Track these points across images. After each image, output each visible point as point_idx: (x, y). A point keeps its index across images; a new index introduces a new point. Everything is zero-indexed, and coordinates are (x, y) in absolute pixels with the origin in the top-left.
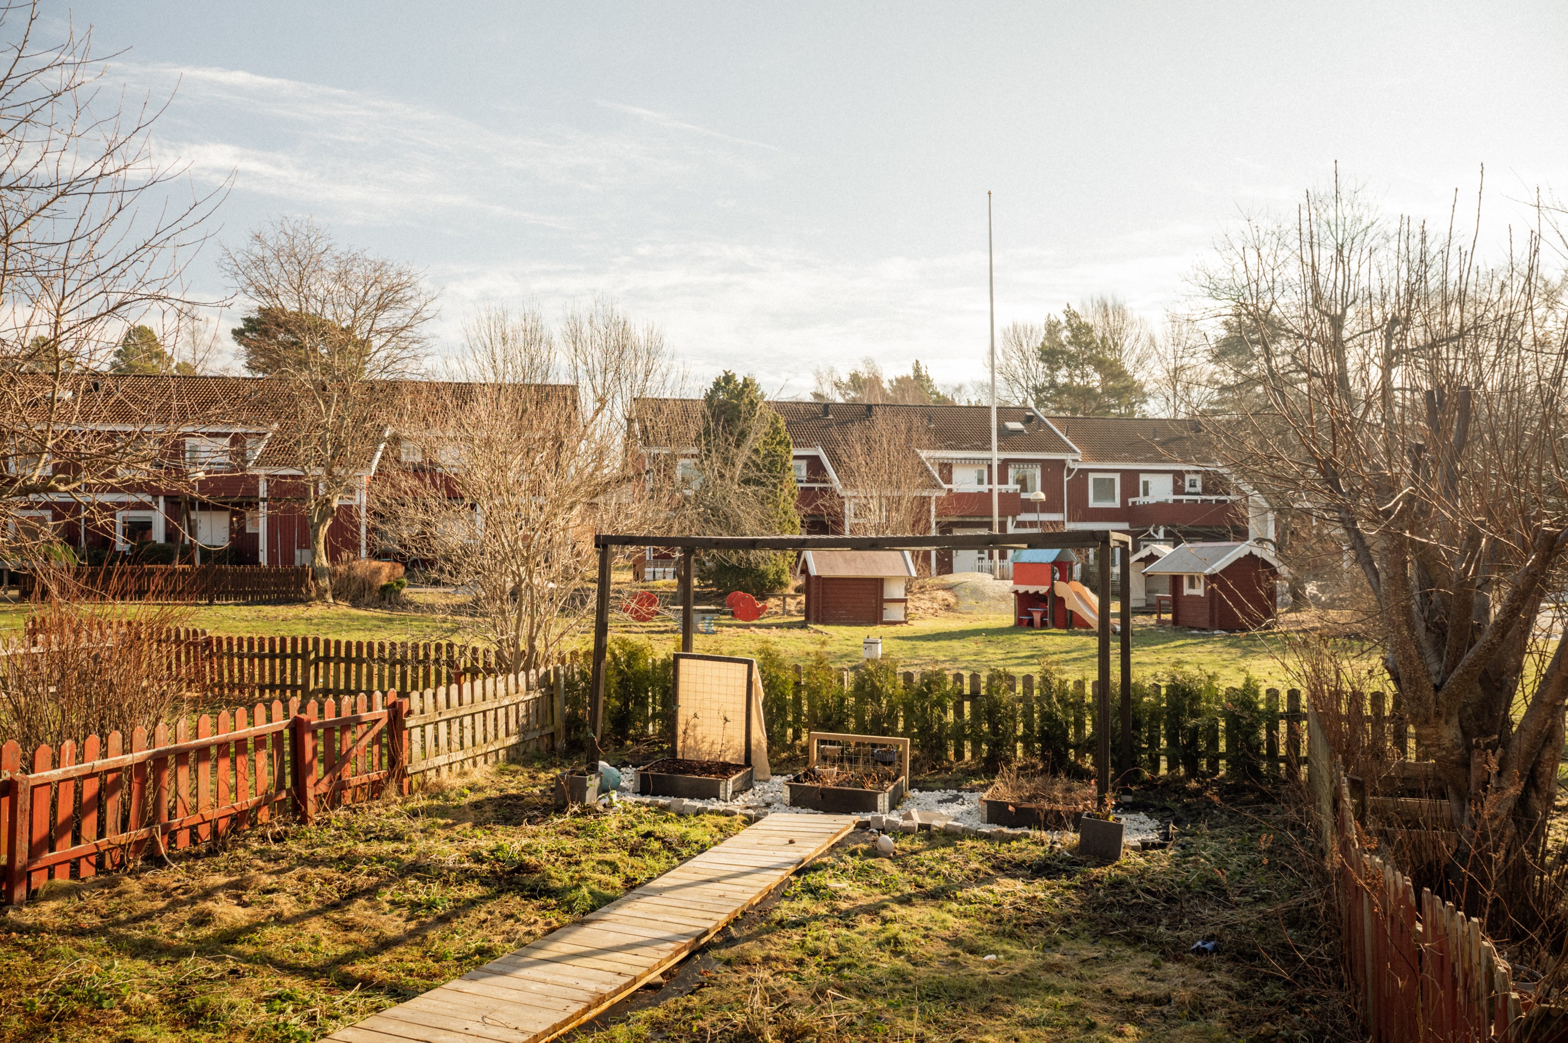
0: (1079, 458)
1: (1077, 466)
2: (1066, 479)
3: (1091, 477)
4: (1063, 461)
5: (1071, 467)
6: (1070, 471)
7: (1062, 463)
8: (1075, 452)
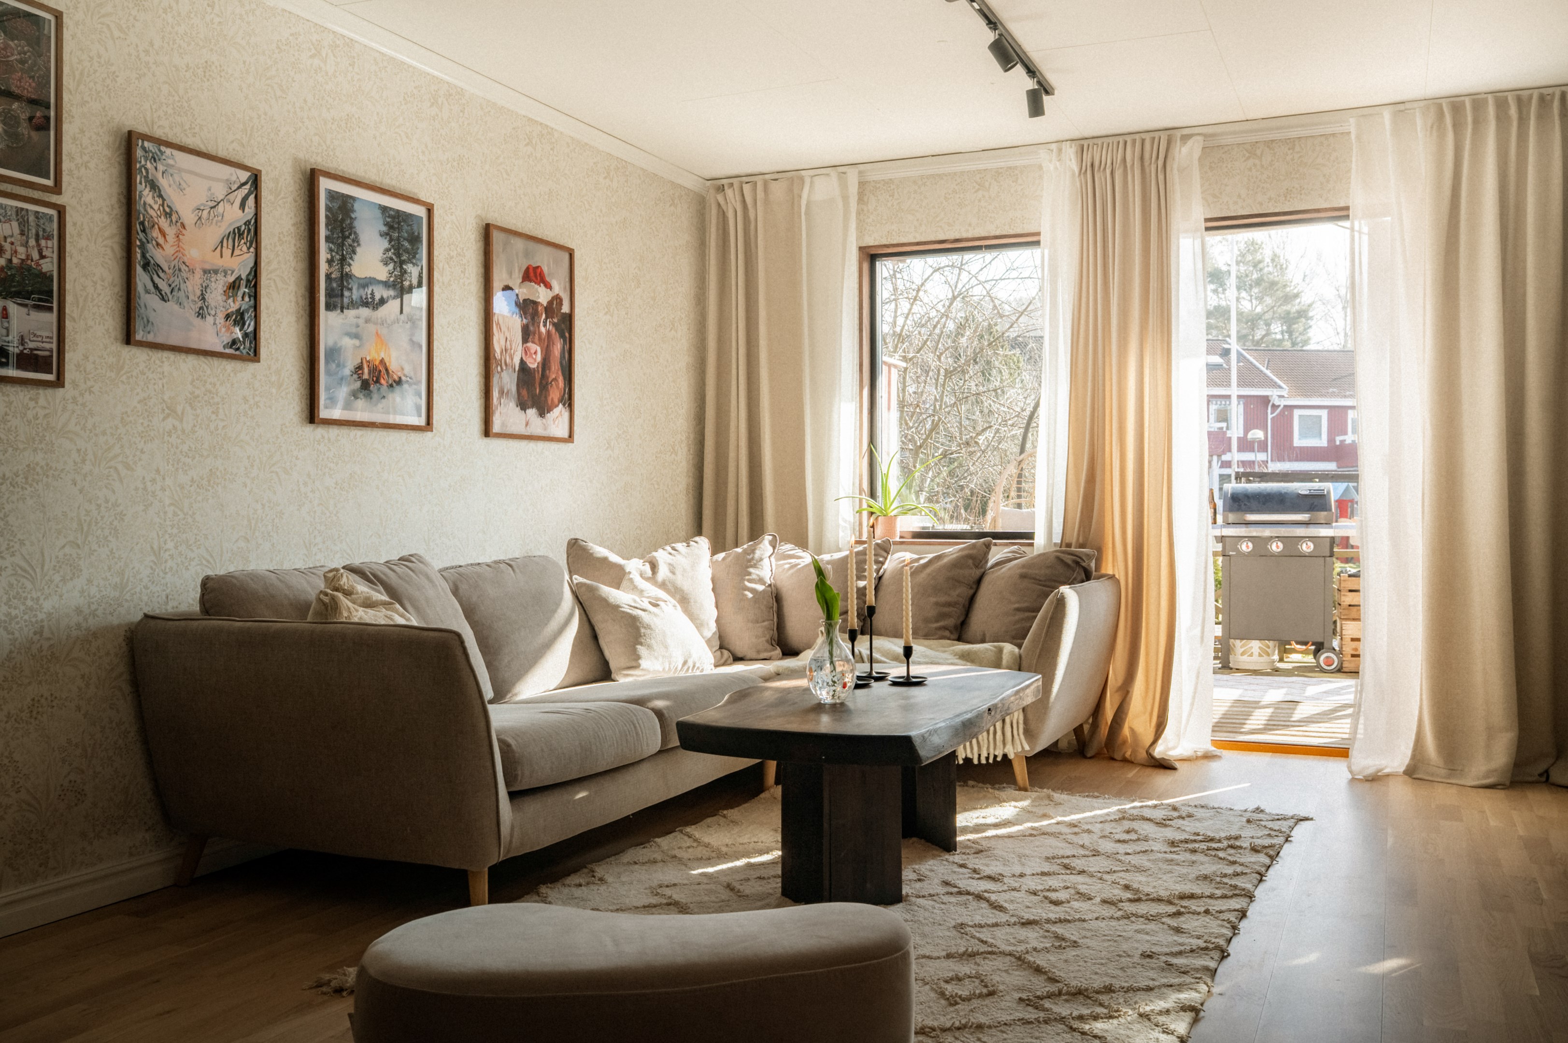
0: (1285, 393)
1: (1283, 403)
2: (1270, 416)
3: (1297, 413)
4: (1267, 397)
5: (1277, 403)
6: (1275, 407)
7: (1265, 400)
8: (1280, 387)
